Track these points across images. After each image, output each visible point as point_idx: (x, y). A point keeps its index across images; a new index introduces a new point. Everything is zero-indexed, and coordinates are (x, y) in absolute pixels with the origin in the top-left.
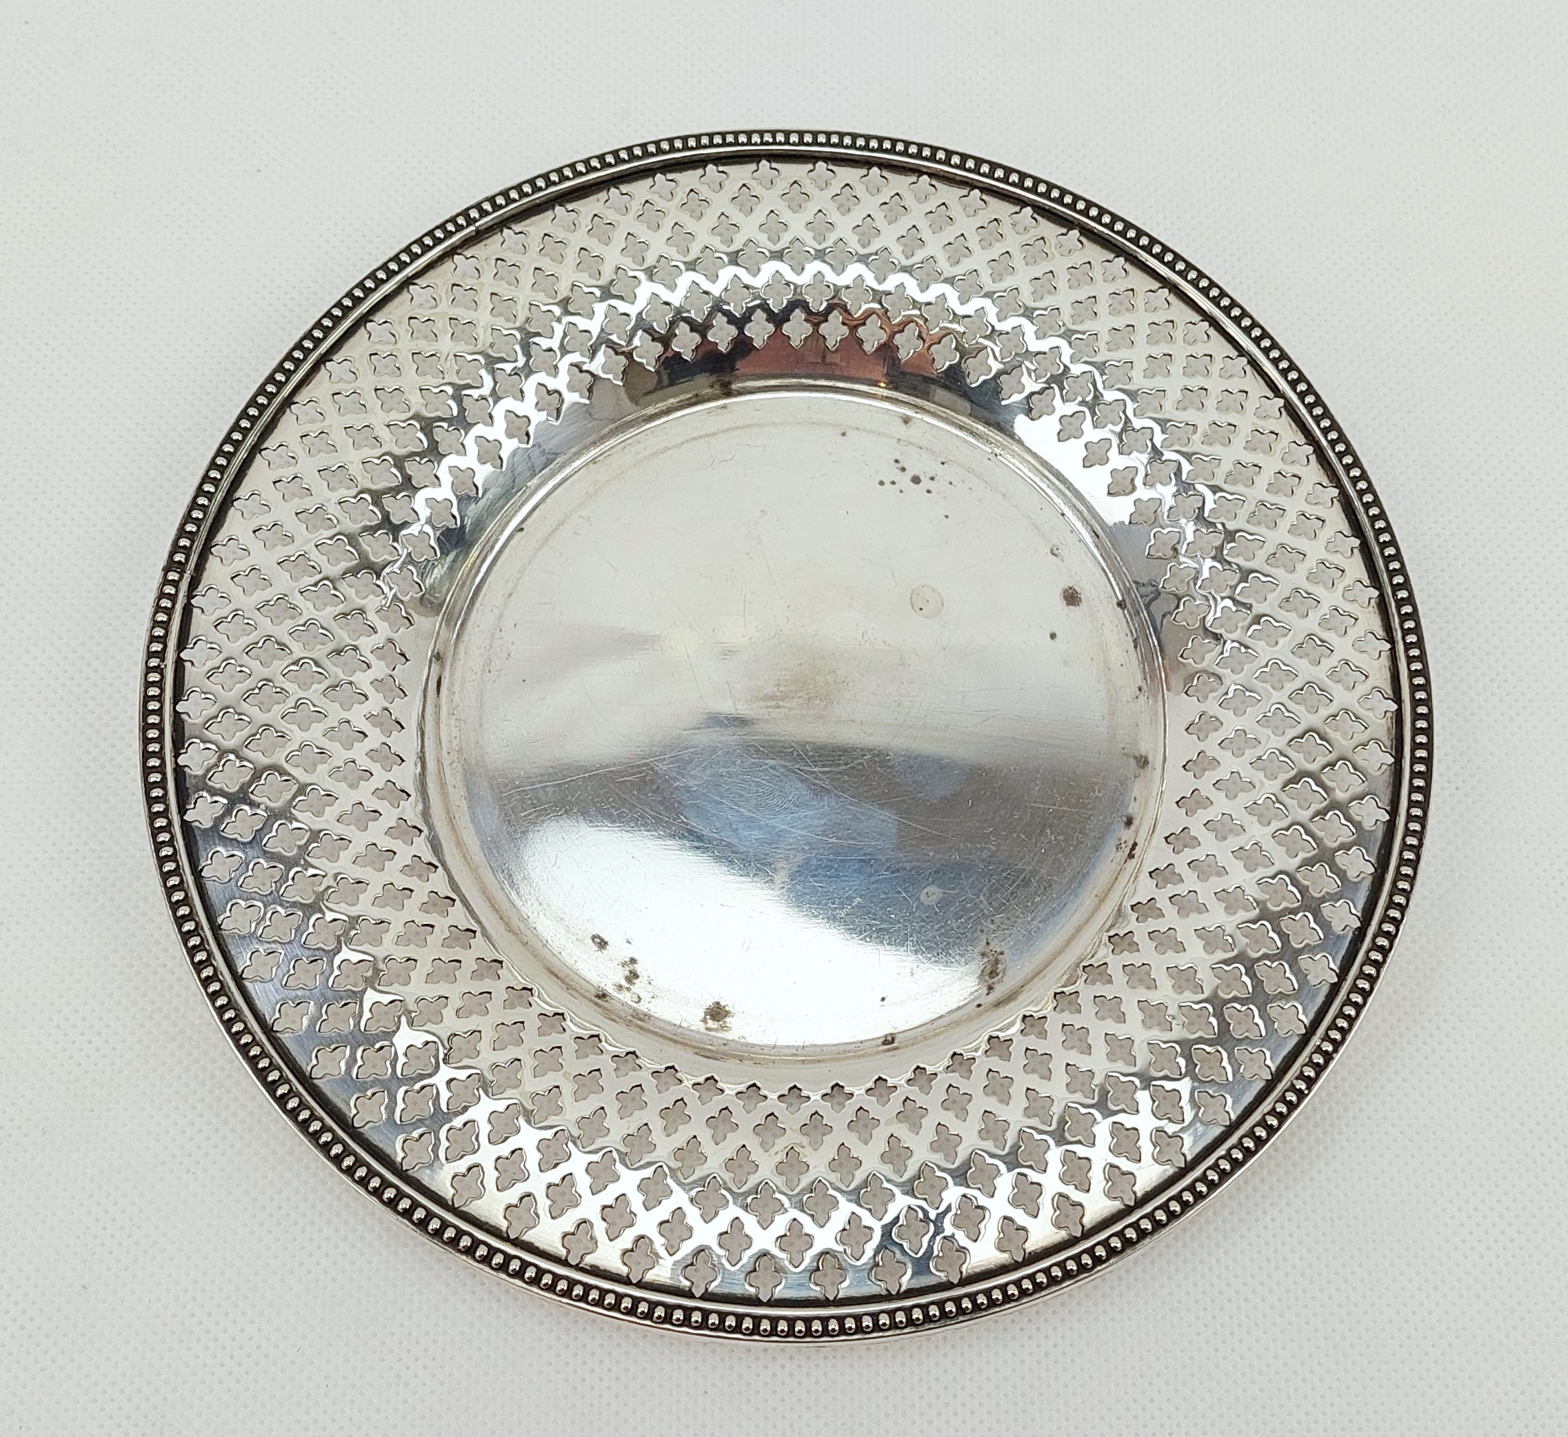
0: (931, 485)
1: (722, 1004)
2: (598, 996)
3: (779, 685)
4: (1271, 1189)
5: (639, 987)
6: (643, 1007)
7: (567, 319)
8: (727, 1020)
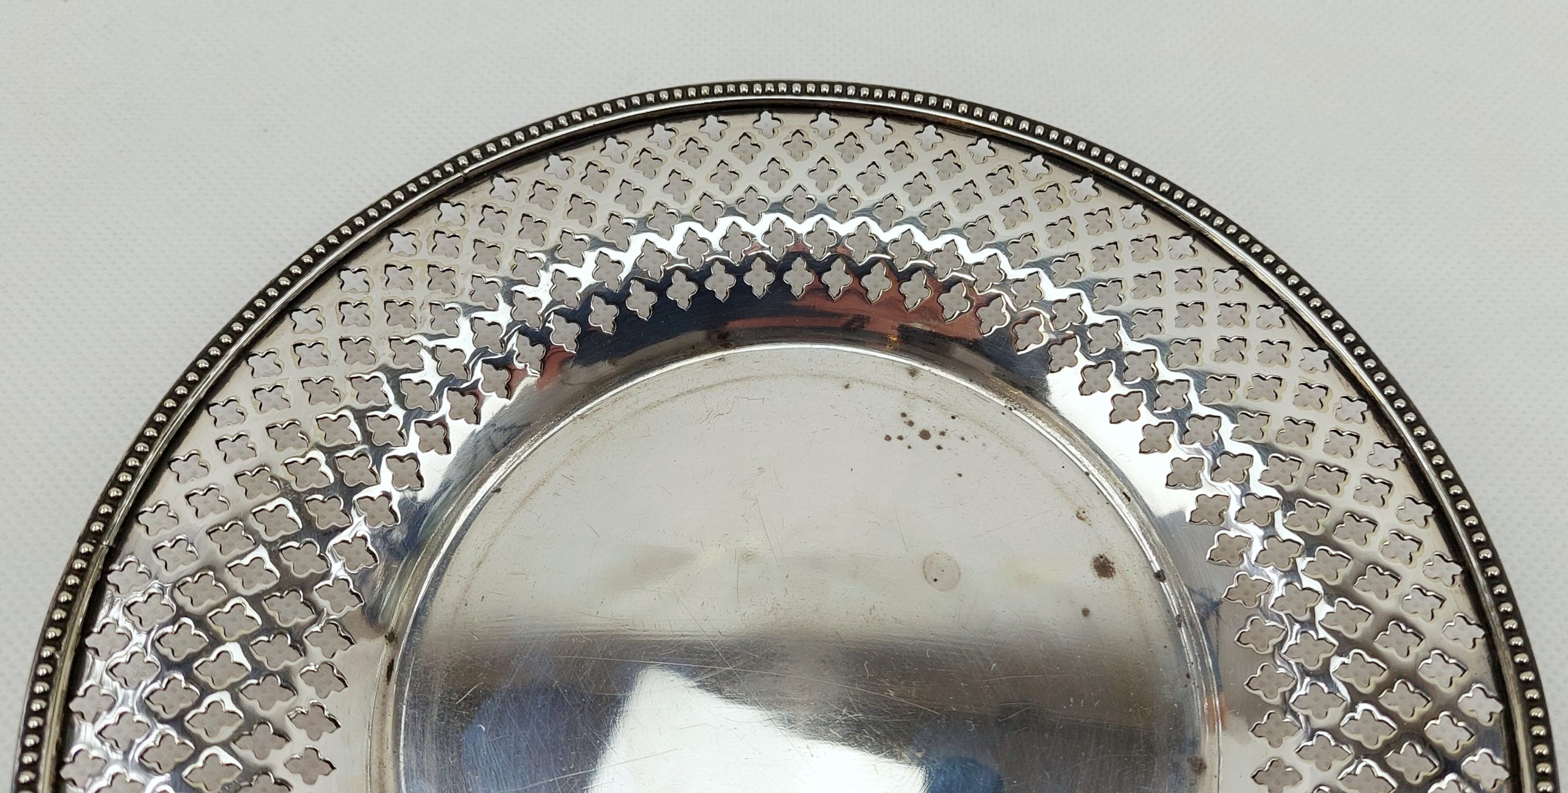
0: (941, 441)
7: (553, 267)
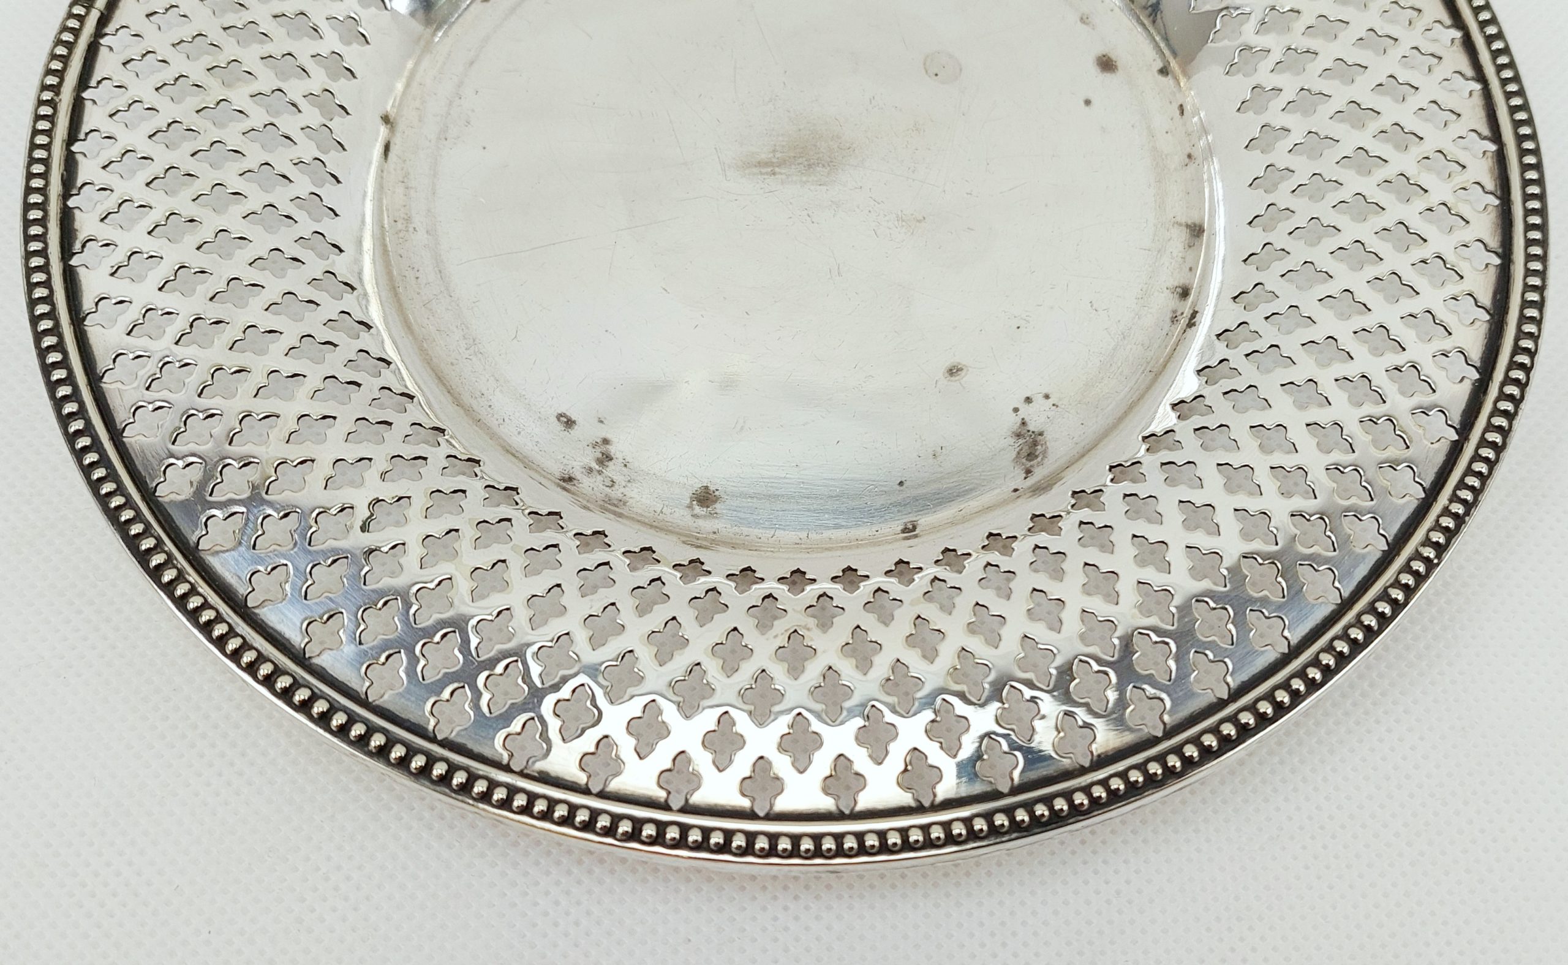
1: (712, 488)
2: (564, 480)
3: (774, 151)
4: (1383, 694)
5: (612, 470)
6: (616, 493)
8: (717, 505)
